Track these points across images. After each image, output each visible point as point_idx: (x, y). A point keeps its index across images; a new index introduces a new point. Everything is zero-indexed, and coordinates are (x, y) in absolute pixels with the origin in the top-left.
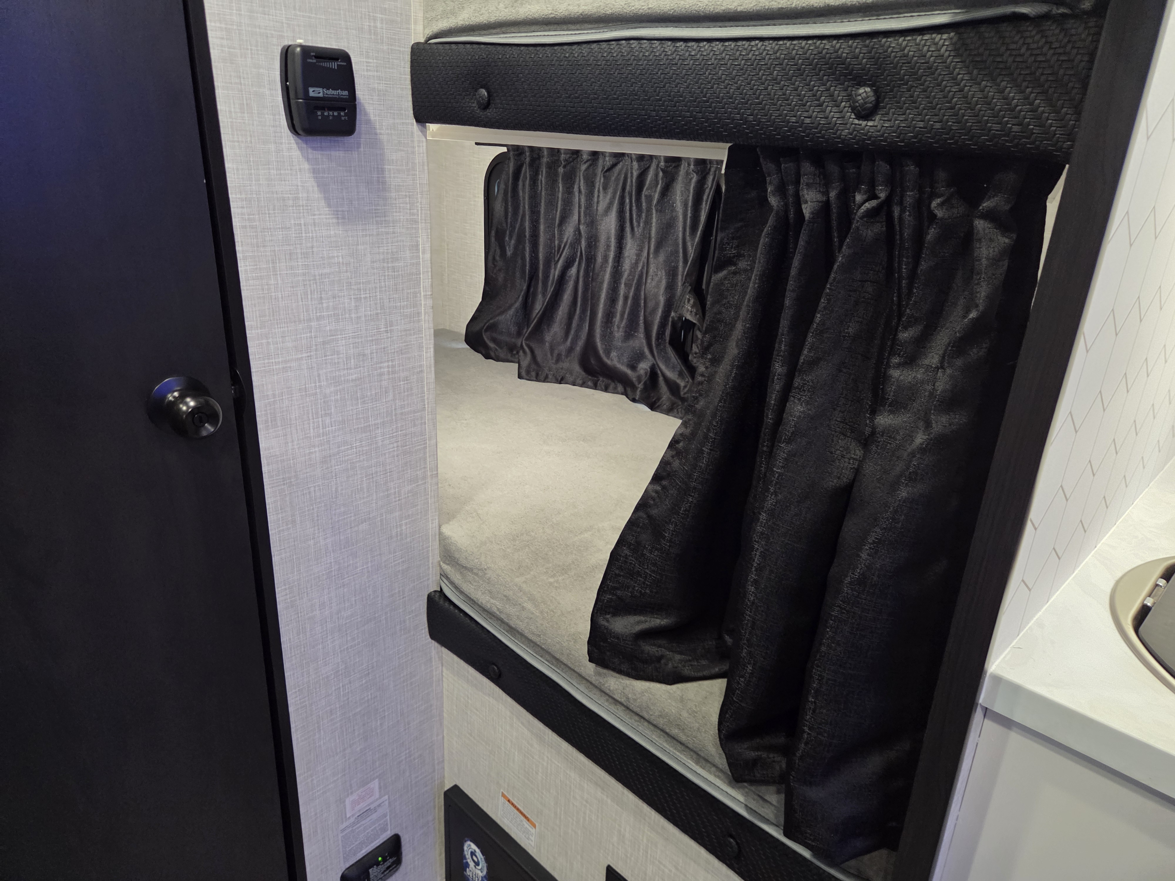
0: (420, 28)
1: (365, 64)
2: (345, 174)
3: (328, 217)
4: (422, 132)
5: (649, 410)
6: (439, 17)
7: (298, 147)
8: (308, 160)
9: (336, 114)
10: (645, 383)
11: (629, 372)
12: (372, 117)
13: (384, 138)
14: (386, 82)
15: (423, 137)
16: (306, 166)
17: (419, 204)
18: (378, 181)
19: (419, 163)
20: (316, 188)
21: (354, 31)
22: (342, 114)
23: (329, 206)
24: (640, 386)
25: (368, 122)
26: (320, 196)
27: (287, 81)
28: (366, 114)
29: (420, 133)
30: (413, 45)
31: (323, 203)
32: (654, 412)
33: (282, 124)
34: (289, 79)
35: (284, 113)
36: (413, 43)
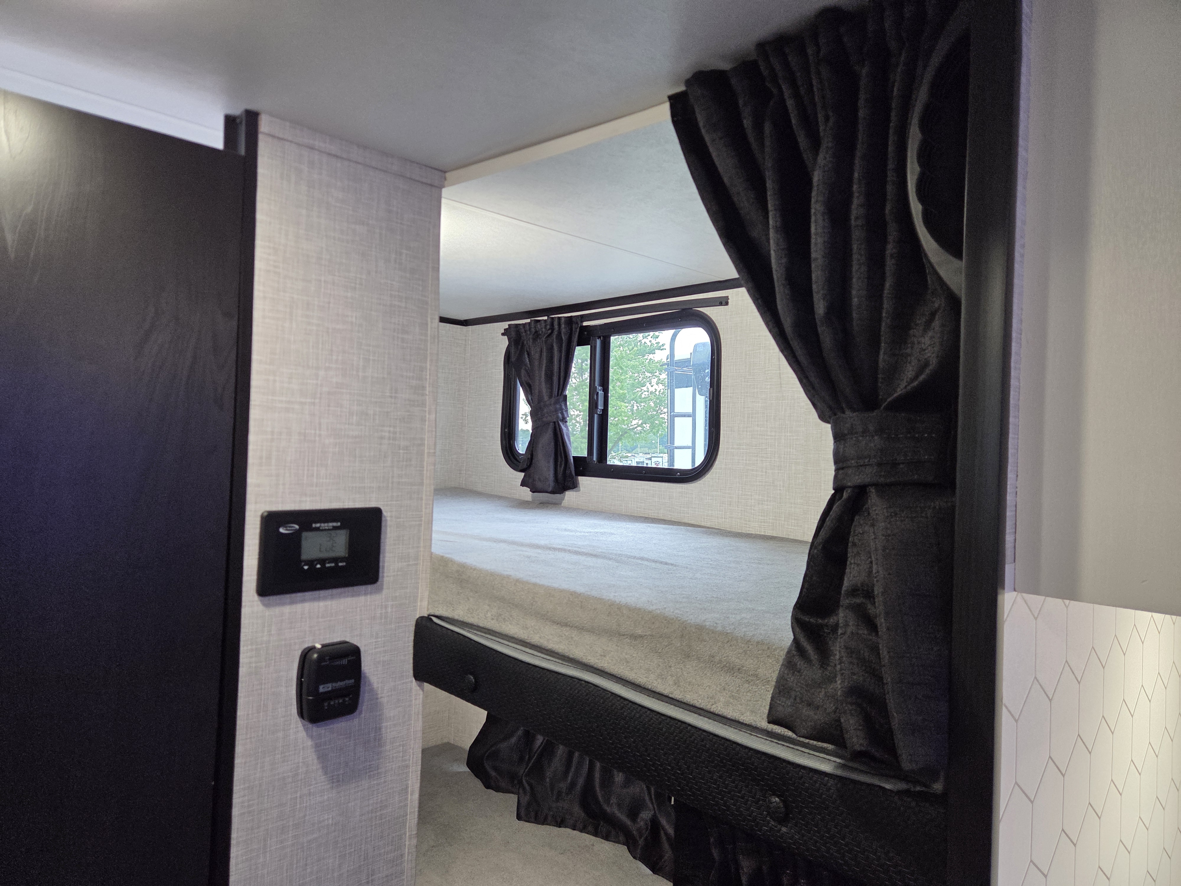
0: (425, 603)
1: (374, 643)
2: (345, 741)
3: (323, 784)
4: (419, 686)
5: (651, 872)
6: (441, 602)
7: (304, 729)
8: (311, 737)
9: (341, 701)
10: (646, 839)
11: (629, 822)
12: (375, 685)
13: (385, 700)
14: (391, 653)
15: (421, 690)
16: (309, 743)
17: (411, 751)
18: (375, 740)
19: (414, 713)
20: (316, 761)
21: (367, 621)
22: (347, 699)
23: (326, 773)
24: (641, 842)
25: (372, 690)
26: (318, 766)
27: (302, 677)
28: (370, 684)
29: (418, 688)
30: (417, 619)
31: (320, 772)
32: (656, 877)
33: (292, 712)
34: (305, 676)
35: (295, 703)
36: (418, 617)
